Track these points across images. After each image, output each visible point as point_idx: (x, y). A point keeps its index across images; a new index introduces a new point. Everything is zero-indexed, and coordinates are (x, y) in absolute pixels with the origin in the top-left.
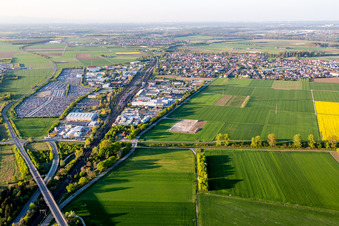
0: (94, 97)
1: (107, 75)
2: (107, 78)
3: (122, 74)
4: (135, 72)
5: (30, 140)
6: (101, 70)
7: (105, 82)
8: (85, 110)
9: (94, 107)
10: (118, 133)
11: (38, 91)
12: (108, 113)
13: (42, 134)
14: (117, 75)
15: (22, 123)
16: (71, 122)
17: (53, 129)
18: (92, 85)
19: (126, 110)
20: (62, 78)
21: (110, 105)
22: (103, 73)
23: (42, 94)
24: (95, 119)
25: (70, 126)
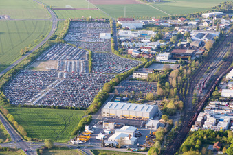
0: (144, 76)
1: (160, 37)
2: (162, 44)
3: (189, 35)
4: (217, 33)
5: (47, 143)
6: (147, 26)
7: (159, 49)
8: (133, 99)
9: (149, 95)
10: (204, 143)
11: (34, 60)
12: (178, 108)
13: (63, 136)
14: (180, 37)
15: (23, 114)
16: (111, 119)
17: (82, 129)
18: (135, 53)
19: (212, 104)
20: (71, 37)
21: (178, 93)
22: (152, 33)
23: (44, 66)
24: (155, 115)
25: (112, 125)
